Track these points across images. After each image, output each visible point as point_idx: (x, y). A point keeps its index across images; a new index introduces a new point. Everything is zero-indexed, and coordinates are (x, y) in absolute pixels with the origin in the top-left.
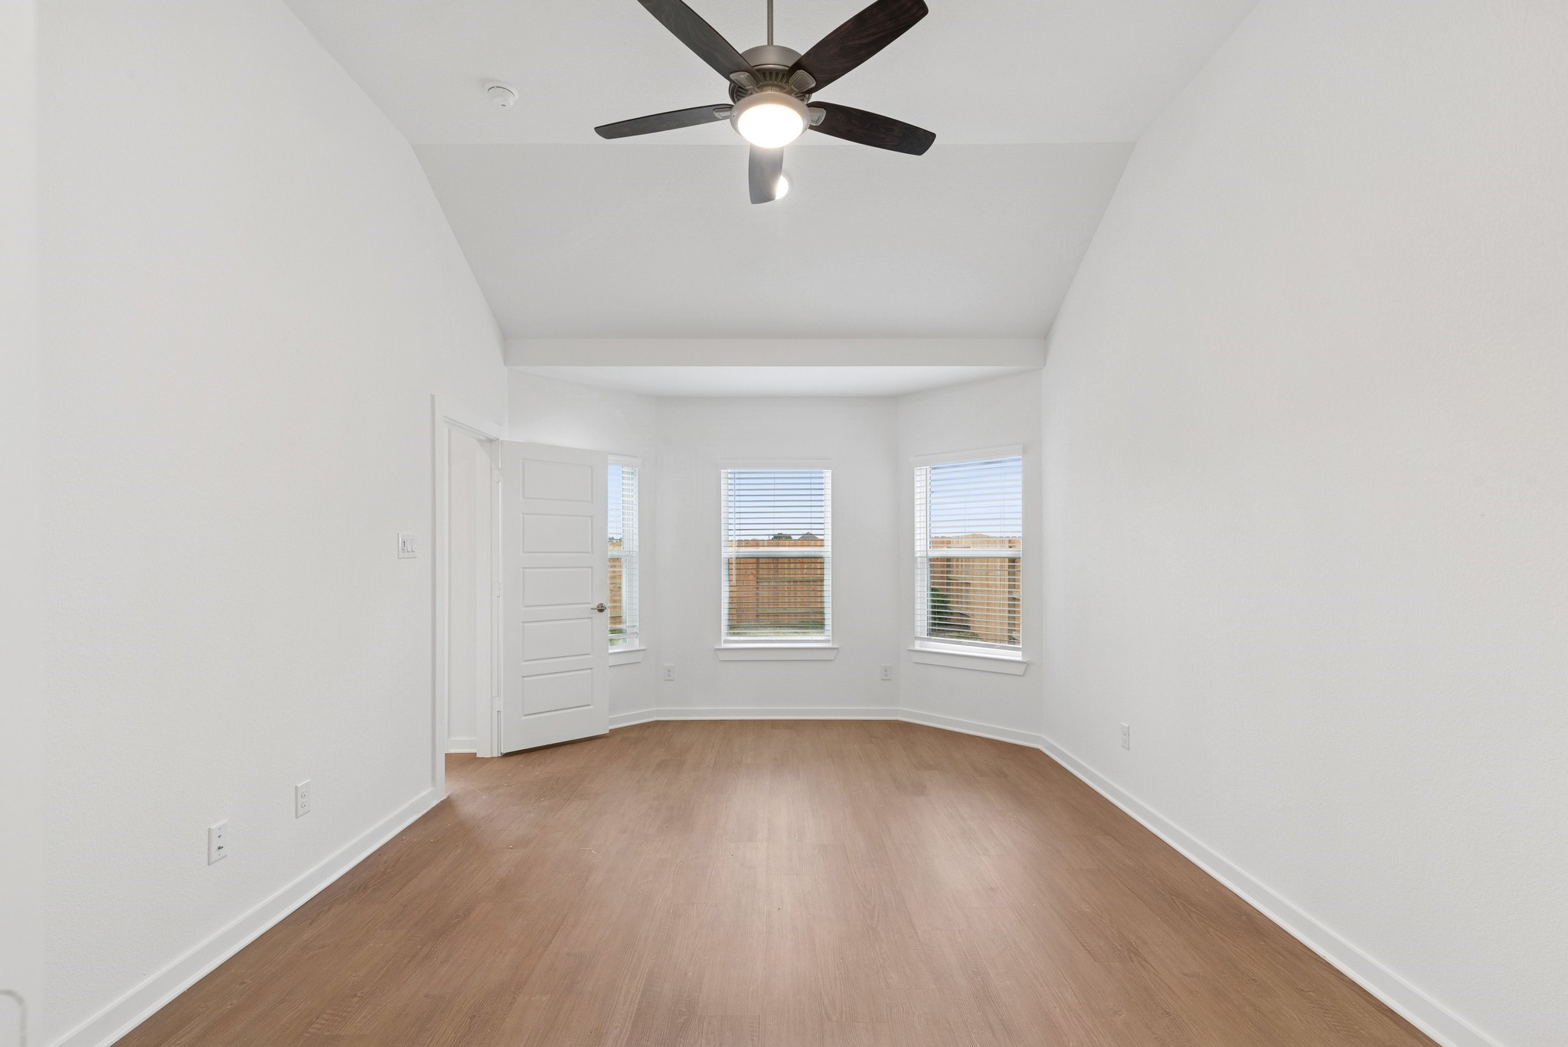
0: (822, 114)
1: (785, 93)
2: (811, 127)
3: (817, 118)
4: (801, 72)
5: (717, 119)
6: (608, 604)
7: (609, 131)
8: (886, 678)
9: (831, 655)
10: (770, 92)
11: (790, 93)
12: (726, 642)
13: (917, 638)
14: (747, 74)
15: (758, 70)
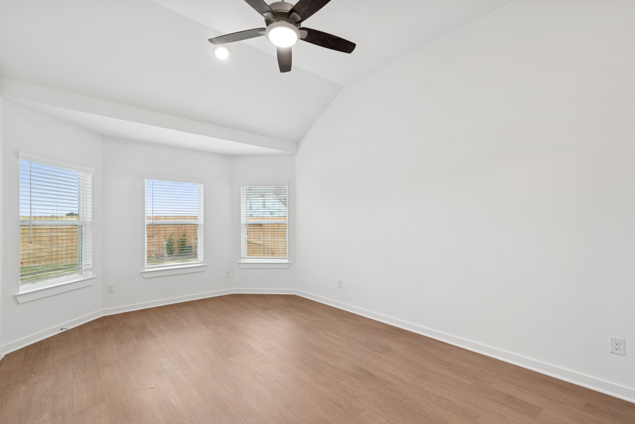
1: (289, 23)
2: (301, 39)
3: (304, 35)
8: (228, 276)
9: (203, 269)
10: (281, 22)
12: (147, 268)
13: (241, 258)
15: (276, 12)
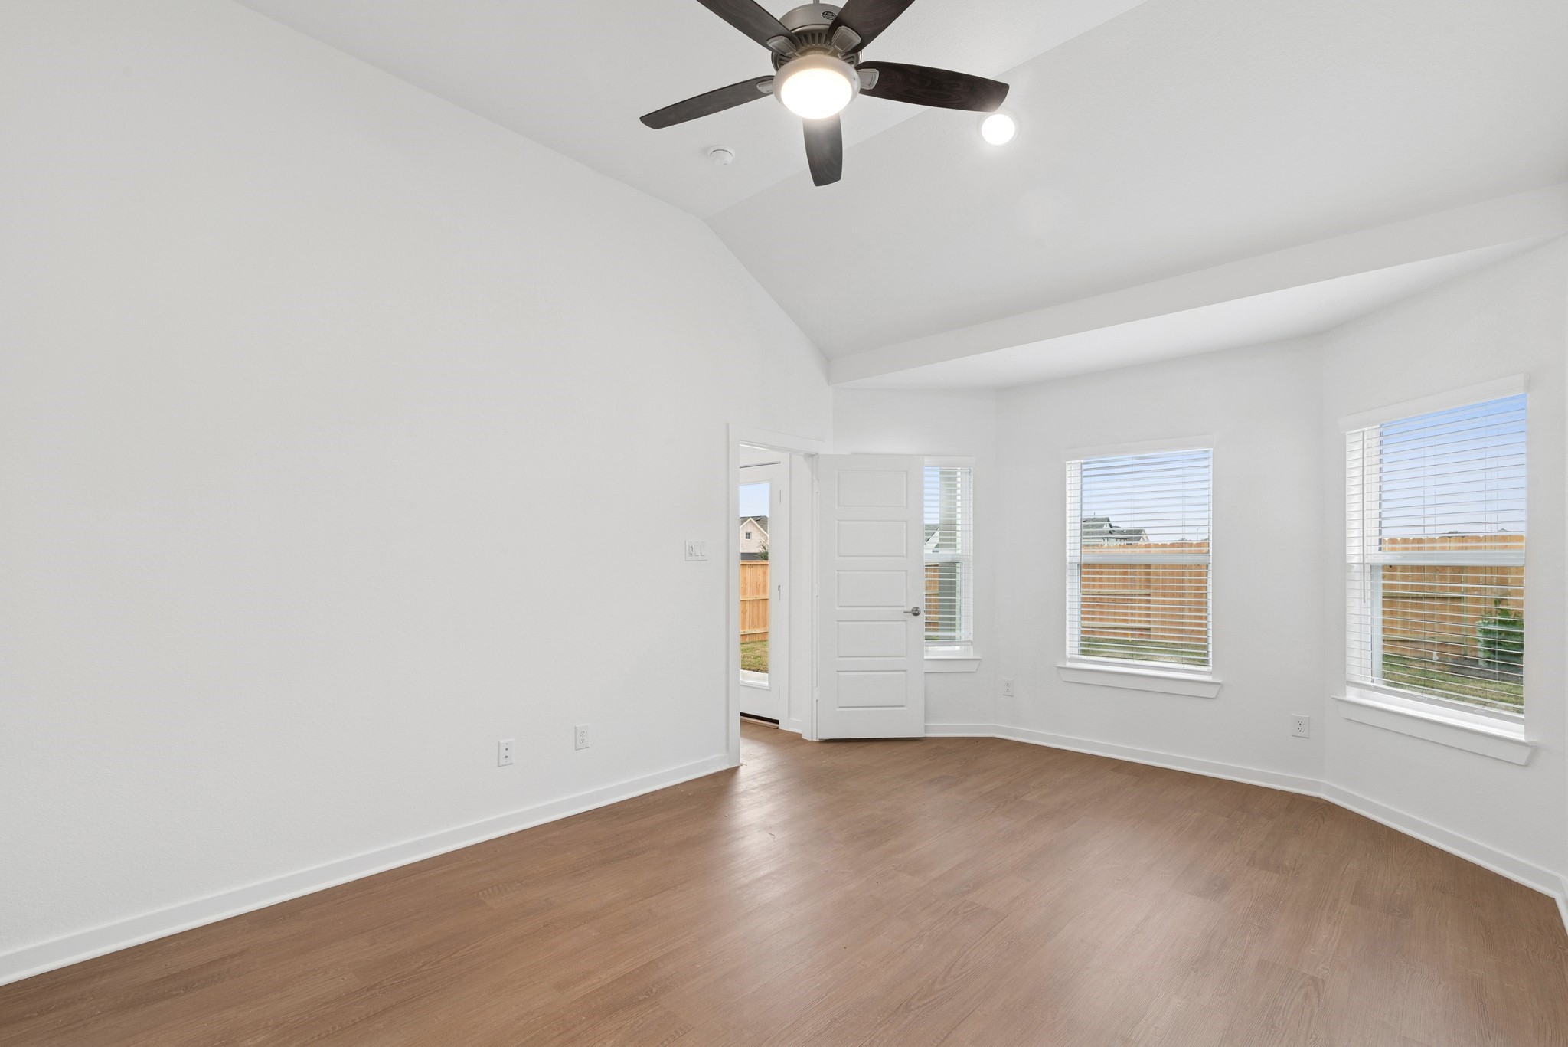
0: (875, 75)
4: (842, 28)
5: (762, 95)
6: (922, 608)
7: (657, 120)
11: (834, 54)
14: (784, 38)
